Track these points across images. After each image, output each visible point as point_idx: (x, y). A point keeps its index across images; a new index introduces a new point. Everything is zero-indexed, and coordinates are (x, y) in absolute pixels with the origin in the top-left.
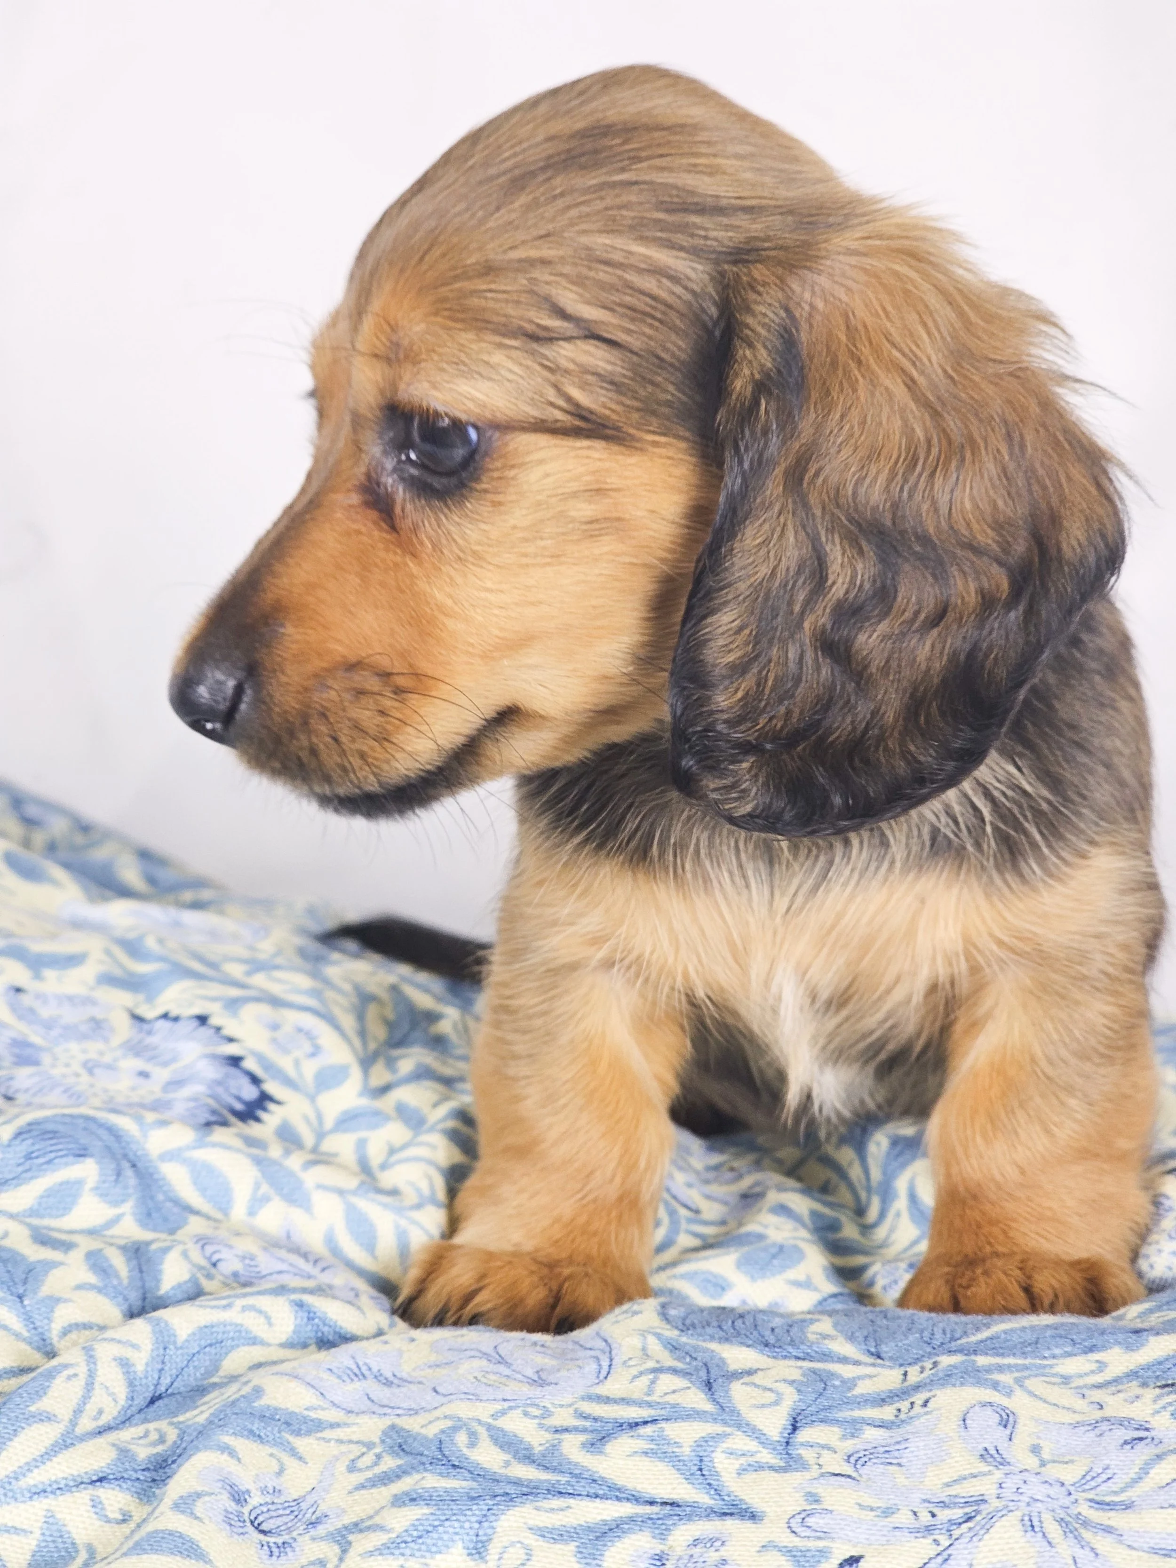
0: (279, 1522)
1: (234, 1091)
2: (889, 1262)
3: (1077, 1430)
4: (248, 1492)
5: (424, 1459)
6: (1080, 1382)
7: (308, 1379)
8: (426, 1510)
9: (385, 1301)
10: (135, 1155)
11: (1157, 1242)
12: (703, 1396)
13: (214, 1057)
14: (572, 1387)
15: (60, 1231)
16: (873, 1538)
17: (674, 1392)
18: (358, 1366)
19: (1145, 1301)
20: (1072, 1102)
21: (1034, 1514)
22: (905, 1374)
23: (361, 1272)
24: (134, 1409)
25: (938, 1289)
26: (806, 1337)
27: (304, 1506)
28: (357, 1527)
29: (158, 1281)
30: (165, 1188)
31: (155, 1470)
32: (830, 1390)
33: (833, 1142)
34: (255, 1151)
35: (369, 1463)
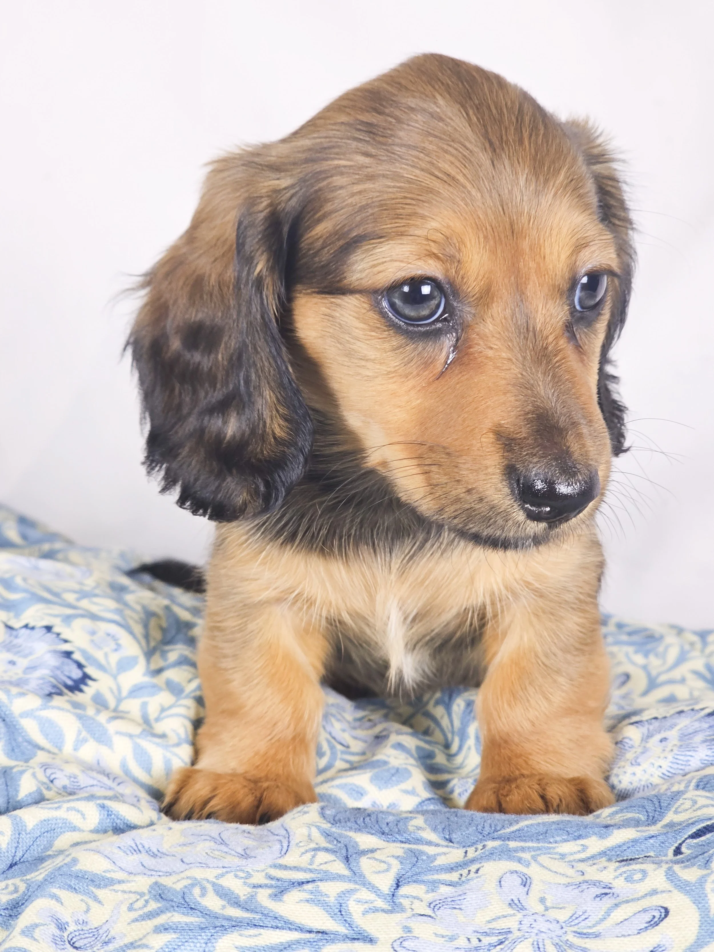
0: (86, 941)
1: (67, 674)
2: (463, 778)
3: (568, 888)
4: (67, 923)
5: (174, 904)
6: (572, 858)
7: (106, 853)
8: (174, 936)
9: (155, 803)
10: (5, 714)
11: (624, 767)
12: (343, 866)
13: (55, 652)
14: (264, 859)
17: (326, 863)
18: (137, 846)
19: (614, 806)
20: (561, 680)
21: (540, 940)
22: (466, 852)
23: (142, 785)
25: (489, 798)
26: (407, 829)
27: (101, 932)
28: (132, 945)
29: (17, 791)
30: (23, 734)
31: (12, 910)
32: (420, 862)
33: (432, 702)
34: (78, 711)
35: (141, 906)
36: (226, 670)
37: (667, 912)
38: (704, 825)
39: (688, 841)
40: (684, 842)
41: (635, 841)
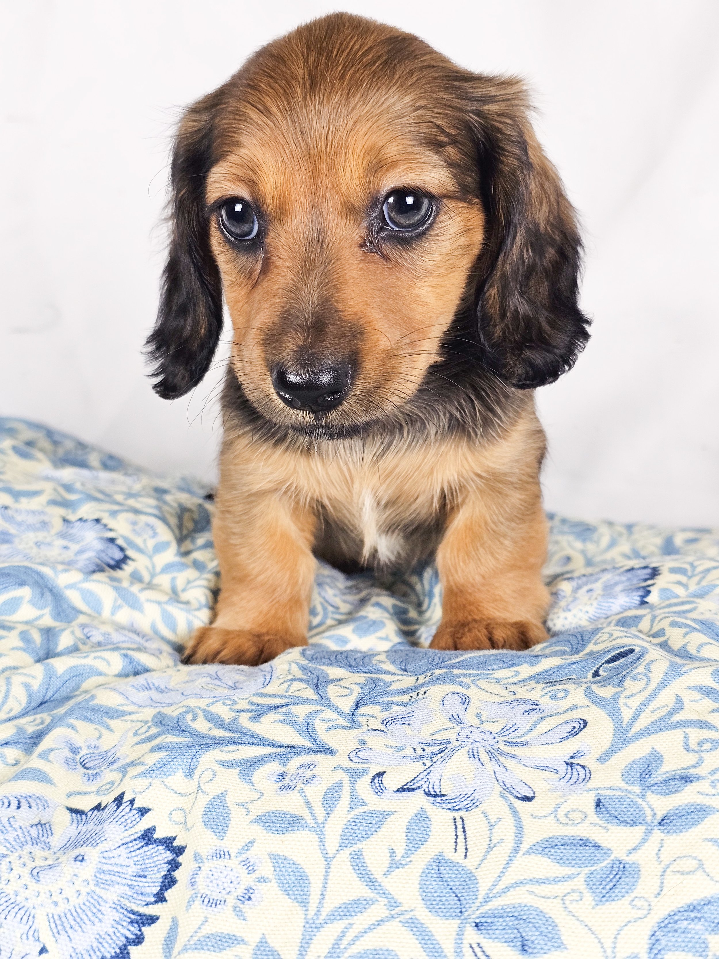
0: (95, 762)
1: (110, 555)
2: (428, 627)
3: (501, 705)
4: (80, 748)
5: (169, 727)
6: (506, 682)
7: (121, 691)
8: (166, 754)
9: (177, 656)
10: (52, 586)
11: (557, 613)
12: (313, 692)
13: (102, 539)
14: (250, 690)
15: (10, 622)
16: (392, 762)
17: (299, 690)
18: (149, 685)
20: (507, 542)
21: (475, 749)
22: (417, 679)
23: (167, 642)
24: (30, 708)
25: (447, 639)
26: (371, 662)
27: (109, 754)
28: (132, 764)
29: (57, 645)
30: (68, 602)
31: (36, 738)
32: (378, 687)
33: (408, 573)
34: (115, 584)
35: (144, 731)
36: (235, 545)
37: (585, 723)
38: (618, 652)
39: (604, 665)
40: (601, 666)
41: (560, 667)
